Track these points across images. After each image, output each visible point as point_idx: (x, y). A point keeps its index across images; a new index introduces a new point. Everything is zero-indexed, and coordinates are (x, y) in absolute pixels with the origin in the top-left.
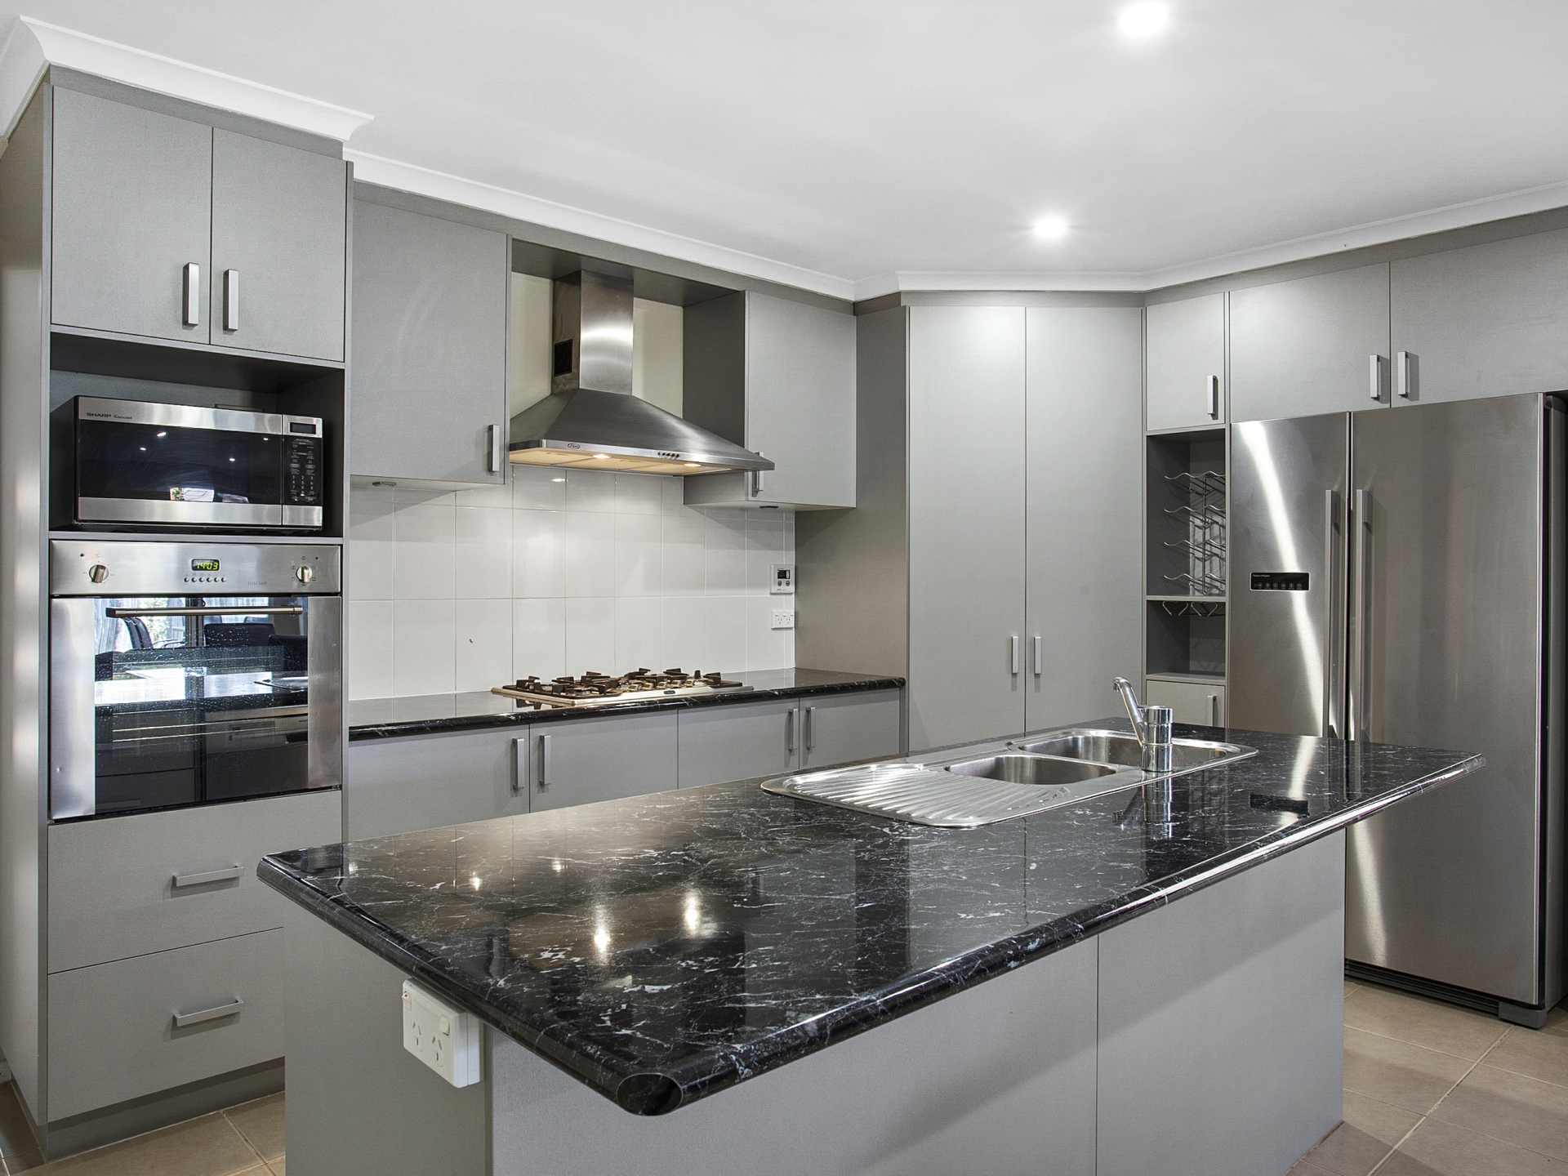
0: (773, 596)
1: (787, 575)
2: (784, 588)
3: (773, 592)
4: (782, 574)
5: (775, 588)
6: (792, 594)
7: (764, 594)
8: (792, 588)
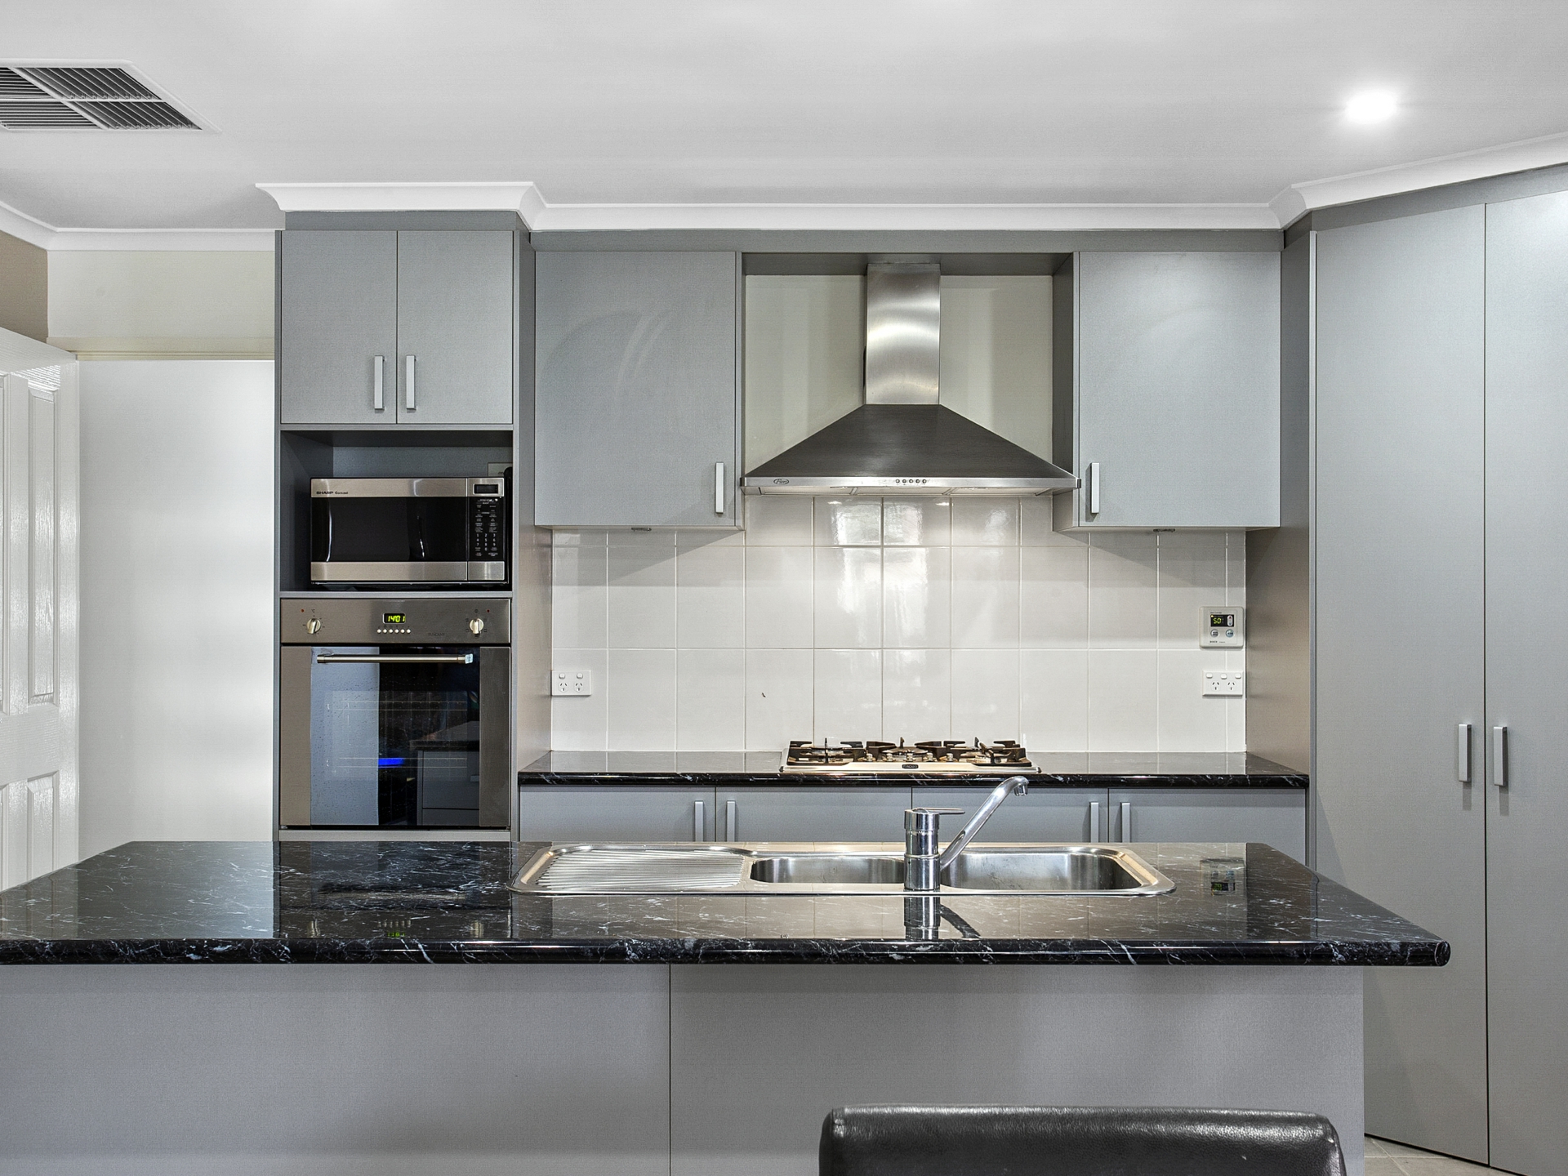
0: (1205, 651)
1: (1229, 622)
2: (1223, 639)
3: (1203, 644)
4: (1220, 621)
5: (1207, 640)
6: (1241, 648)
7: (1192, 648)
8: (1239, 639)
